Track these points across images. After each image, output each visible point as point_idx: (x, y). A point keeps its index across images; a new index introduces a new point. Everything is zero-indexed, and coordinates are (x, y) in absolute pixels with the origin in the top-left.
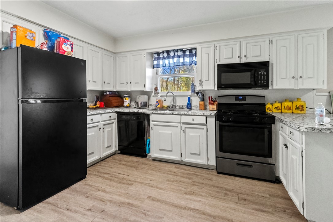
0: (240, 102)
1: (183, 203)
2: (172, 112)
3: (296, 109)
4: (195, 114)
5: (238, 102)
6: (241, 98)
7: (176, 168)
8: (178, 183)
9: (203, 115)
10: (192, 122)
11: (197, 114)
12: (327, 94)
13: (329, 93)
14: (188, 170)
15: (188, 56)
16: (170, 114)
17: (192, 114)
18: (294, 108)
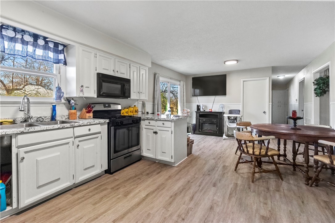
0: (107, 109)
1: (137, 200)
2: (62, 125)
3: (135, 112)
4: (92, 123)
5: (106, 109)
6: (107, 105)
7: (73, 195)
8: (106, 198)
9: (99, 123)
10: (88, 133)
11: (94, 123)
12: (142, 103)
13: (143, 102)
14: (89, 188)
15: (52, 50)
16: (59, 129)
17: (88, 124)
18: (134, 111)
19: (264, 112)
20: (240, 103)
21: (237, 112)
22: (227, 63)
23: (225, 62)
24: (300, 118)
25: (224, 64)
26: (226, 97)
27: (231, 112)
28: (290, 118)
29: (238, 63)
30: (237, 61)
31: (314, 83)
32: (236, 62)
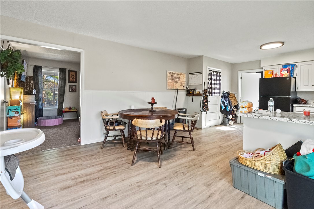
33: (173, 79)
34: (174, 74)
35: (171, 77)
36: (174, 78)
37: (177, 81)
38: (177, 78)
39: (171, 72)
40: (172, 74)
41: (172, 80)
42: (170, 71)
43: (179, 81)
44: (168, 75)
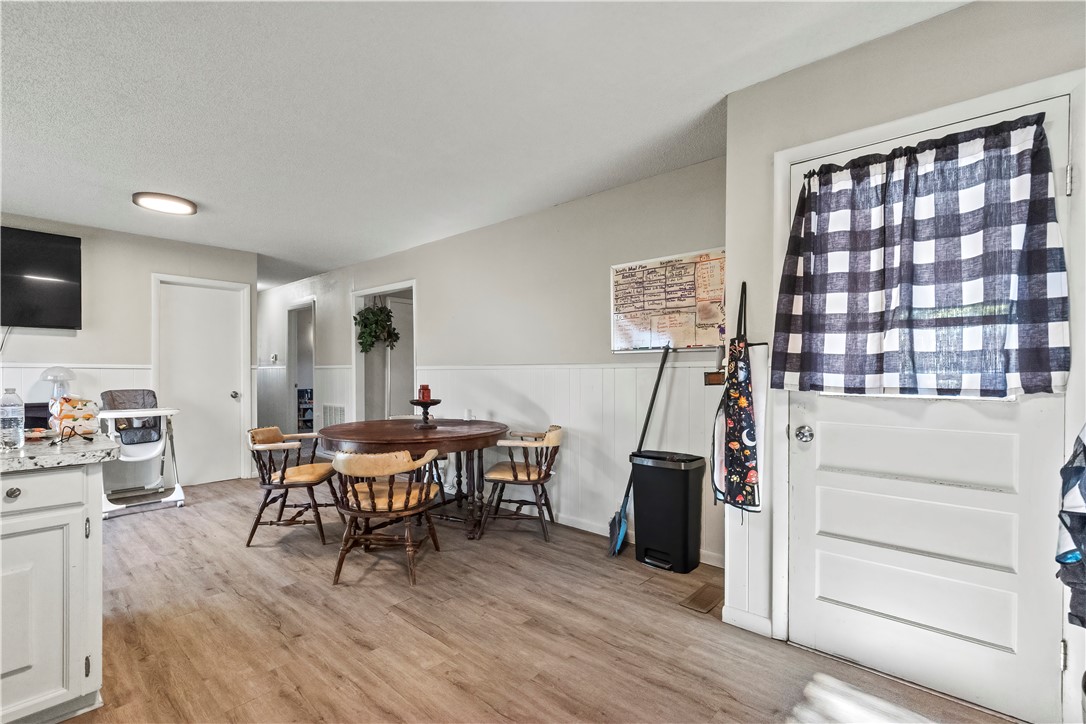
19: (235, 395)
20: (149, 363)
21: (141, 401)
22: (143, 201)
23: (136, 196)
24: (436, 402)
25: (135, 202)
26: (75, 336)
27: (113, 400)
28: (417, 403)
29: (195, 212)
30: (194, 206)
31: (355, 318)
32: (187, 209)
33: (646, 298)
34: (653, 271)
35: (634, 292)
36: (652, 295)
37: (670, 304)
38: (676, 288)
39: (633, 264)
40: (639, 275)
41: (638, 305)
42: (626, 266)
43: (689, 301)
44: (617, 284)
